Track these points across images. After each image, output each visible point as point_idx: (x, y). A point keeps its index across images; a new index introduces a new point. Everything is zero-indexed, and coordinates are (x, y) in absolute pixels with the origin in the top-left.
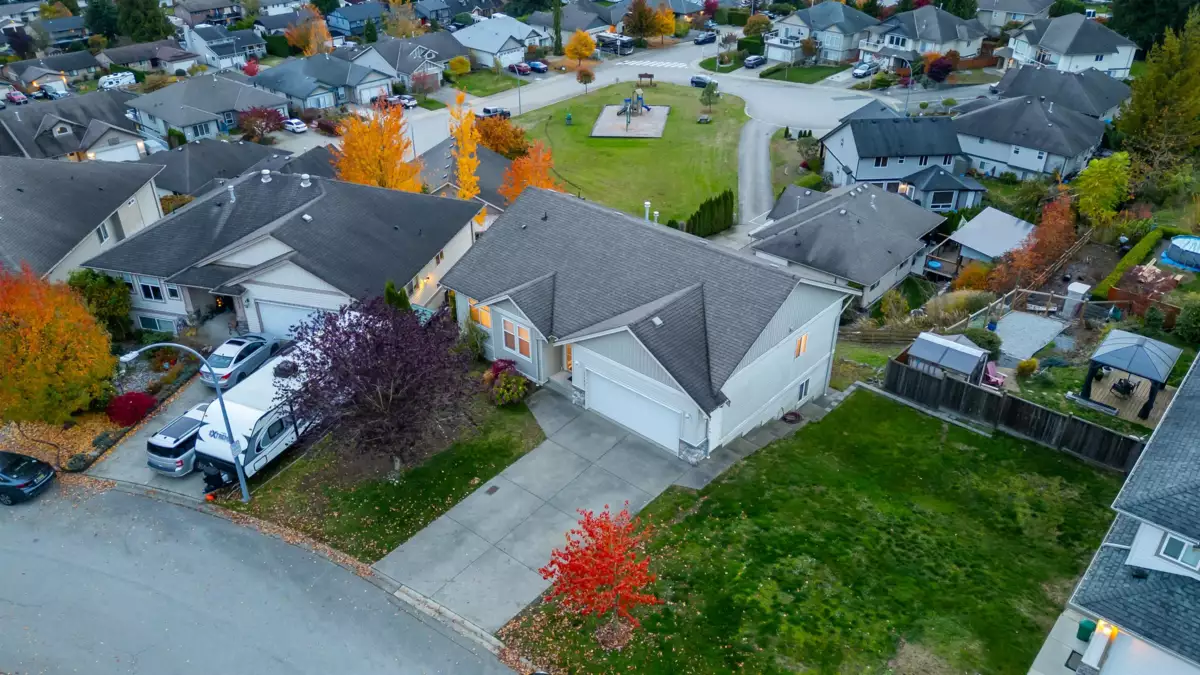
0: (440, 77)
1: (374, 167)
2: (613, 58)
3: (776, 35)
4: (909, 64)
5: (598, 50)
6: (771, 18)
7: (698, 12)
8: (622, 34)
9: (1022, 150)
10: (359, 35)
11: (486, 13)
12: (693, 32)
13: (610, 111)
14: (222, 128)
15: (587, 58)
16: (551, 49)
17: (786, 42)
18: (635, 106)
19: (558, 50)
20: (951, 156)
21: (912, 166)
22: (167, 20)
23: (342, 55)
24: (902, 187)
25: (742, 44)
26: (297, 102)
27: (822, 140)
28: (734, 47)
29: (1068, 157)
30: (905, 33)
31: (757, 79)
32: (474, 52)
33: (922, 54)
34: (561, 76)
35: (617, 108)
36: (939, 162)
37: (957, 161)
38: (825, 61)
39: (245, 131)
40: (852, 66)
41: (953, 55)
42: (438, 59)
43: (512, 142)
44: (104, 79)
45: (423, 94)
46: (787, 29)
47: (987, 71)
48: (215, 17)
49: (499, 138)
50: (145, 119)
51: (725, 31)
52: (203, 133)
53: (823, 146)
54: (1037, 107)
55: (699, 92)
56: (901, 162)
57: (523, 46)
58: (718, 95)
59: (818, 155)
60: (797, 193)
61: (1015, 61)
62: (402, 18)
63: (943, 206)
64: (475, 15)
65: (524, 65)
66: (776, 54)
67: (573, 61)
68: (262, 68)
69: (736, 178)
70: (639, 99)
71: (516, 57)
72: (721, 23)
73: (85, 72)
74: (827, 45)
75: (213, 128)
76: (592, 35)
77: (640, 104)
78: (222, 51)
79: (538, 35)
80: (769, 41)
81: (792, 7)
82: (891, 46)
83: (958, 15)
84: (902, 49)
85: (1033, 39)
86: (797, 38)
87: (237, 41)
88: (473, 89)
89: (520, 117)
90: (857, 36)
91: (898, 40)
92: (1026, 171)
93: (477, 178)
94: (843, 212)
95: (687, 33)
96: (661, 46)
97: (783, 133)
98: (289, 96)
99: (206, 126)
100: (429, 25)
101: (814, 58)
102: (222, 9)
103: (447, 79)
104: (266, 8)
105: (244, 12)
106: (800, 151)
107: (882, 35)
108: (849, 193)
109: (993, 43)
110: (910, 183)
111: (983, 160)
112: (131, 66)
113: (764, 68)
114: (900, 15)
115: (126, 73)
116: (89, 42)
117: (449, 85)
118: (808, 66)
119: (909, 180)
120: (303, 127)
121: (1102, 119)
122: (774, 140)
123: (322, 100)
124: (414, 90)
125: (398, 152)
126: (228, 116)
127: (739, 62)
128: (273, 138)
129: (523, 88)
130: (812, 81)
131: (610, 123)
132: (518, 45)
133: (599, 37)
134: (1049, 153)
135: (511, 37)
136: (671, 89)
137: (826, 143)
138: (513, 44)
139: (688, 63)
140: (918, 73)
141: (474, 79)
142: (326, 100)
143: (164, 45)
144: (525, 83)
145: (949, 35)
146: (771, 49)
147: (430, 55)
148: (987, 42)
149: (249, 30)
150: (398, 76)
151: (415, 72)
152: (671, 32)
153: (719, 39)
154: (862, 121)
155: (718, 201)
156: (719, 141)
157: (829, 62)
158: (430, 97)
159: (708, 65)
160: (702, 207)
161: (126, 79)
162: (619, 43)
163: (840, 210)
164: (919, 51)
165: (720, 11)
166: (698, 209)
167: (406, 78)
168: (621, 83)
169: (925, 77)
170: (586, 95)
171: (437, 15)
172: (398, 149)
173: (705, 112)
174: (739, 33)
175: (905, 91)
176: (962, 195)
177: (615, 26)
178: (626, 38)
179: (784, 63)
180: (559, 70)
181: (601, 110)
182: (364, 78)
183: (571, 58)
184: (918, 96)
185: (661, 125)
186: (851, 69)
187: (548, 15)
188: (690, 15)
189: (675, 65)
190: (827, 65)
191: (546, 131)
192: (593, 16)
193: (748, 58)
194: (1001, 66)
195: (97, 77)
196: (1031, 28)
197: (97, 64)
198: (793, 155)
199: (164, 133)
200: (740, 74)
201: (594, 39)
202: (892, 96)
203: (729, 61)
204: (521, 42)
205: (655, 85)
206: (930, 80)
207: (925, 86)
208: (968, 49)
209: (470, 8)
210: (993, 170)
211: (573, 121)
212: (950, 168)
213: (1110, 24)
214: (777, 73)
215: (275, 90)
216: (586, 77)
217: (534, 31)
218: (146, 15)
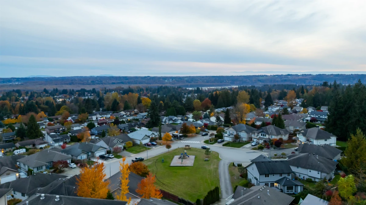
0: (123, 148)
1: (91, 185)
2: (177, 140)
3: (226, 133)
4: (268, 142)
5: (172, 138)
6: (224, 128)
7: (202, 127)
8: (180, 133)
9: (312, 171)
10: (100, 135)
11: (140, 127)
12: (201, 132)
13: (176, 157)
14: (47, 167)
15: (169, 141)
16: (158, 138)
17: (229, 135)
18: (184, 156)
19: (160, 138)
20: (290, 173)
21: (277, 177)
22: (41, 132)
23: (93, 141)
24: (275, 184)
25: (216, 136)
26: (74, 158)
27: (246, 168)
28: (214, 137)
29: (327, 174)
30: (265, 133)
31: (222, 146)
32: (134, 140)
33: (271, 139)
34: (161, 146)
35: (178, 156)
36: (286, 176)
37: (292, 175)
38: (242, 141)
39: (55, 168)
40: (250, 142)
41: (281, 139)
42: (122, 142)
43: (143, 170)
44: (16, 151)
45: (117, 154)
46: (229, 132)
47: (292, 144)
48: (57, 131)
49: (138, 169)
50: (22, 166)
51: (211, 132)
52: (40, 170)
53: (246, 170)
54: (313, 157)
55: (204, 151)
56: (274, 176)
57: (150, 137)
58: (210, 152)
59: (245, 172)
60: (241, 189)
61: (300, 141)
62: (114, 130)
63: (291, 191)
64: (136, 128)
65: (149, 143)
66: (227, 139)
67: (165, 142)
68: (67, 146)
69: (218, 180)
70: (185, 153)
71: (147, 141)
72: (209, 130)
73: (10, 149)
74: (242, 136)
75: (44, 168)
76: (171, 134)
77: (186, 155)
78: (56, 141)
79: (154, 134)
80: (225, 135)
81: (229, 125)
82: (262, 137)
83: (280, 127)
84: (265, 137)
85: (304, 135)
86: (233, 134)
87: (61, 138)
88: (133, 151)
89: (147, 160)
90: (251, 134)
91: (263, 135)
92: (315, 178)
93: (128, 187)
94: (259, 197)
95: (199, 132)
96: (192, 137)
97: (232, 164)
98: (72, 156)
99: (42, 167)
100: (122, 131)
101: (238, 140)
102: (60, 128)
103: (125, 148)
104: (73, 128)
105: (66, 129)
106: (239, 171)
107: (258, 133)
108: (259, 190)
109: (292, 136)
110: (278, 183)
111: (300, 174)
112: (26, 147)
113: (224, 143)
114: (262, 128)
115: (23, 149)
116: (15, 140)
117: (125, 150)
118: (237, 143)
119: (277, 182)
120: (75, 166)
121: (333, 160)
122: (230, 166)
123: (83, 157)
124: (114, 152)
125: (101, 179)
126: (50, 163)
127: (215, 141)
128: (64, 170)
129: (148, 150)
130: (239, 147)
131: (176, 161)
132: (147, 137)
133: (173, 134)
134: (321, 172)
135: (146, 135)
136: (195, 150)
137: (248, 169)
138: (146, 137)
139: (200, 141)
140: (272, 144)
141: (133, 148)
142: (84, 157)
143: (38, 140)
144: (149, 149)
145: (278, 133)
146: (225, 137)
147: (120, 141)
148: (290, 135)
149: (66, 134)
150: (109, 148)
151: (114, 147)
152: (194, 132)
153: (209, 134)
154: (258, 162)
155: (214, 190)
156: (212, 167)
157: (243, 141)
158: (118, 154)
159: (206, 142)
160: (208, 193)
161: (23, 151)
162: (179, 136)
163: (258, 196)
164: (270, 138)
165: (209, 126)
166: (207, 194)
167: (111, 149)
168: (180, 148)
169: (274, 146)
170: (169, 152)
171: (125, 128)
172: (101, 177)
173: (206, 157)
174: (215, 132)
175: (269, 150)
176: (296, 187)
177: (177, 131)
178: (181, 135)
179: (230, 141)
180: (160, 144)
181: (173, 157)
182: (98, 149)
183: (164, 141)
184: (273, 152)
185: (193, 162)
186: (251, 143)
187: (157, 128)
188: (200, 128)
189: (196, 142)
190: (242, 142)
191: (155, 165)
192: (171, 128)
193: (218, 140)
194: (296, 142)
195: (14, 150)
196: (303, 131)
197: (15, 146)
198: (237, 172)
199: (27, 170)
200: (216, 145)
201: (171, 135)
202: (265, 152)
203: (213, 141)
204: (149, 137)
205: (190, 149)
206: (275, 146)
207: (274, 148)
208: (285, 138)
209: (135, 126)
210: (304, 177)
211: (164, 161)
212: (290, 177)
213: (325, 130)
214: (228, 144)
215: (68, 154)
216: (168, 147)
217: (153, 133)
218: (35, 131)
